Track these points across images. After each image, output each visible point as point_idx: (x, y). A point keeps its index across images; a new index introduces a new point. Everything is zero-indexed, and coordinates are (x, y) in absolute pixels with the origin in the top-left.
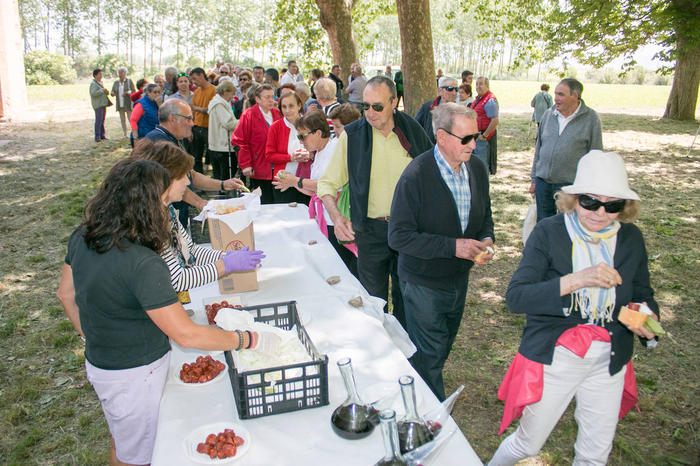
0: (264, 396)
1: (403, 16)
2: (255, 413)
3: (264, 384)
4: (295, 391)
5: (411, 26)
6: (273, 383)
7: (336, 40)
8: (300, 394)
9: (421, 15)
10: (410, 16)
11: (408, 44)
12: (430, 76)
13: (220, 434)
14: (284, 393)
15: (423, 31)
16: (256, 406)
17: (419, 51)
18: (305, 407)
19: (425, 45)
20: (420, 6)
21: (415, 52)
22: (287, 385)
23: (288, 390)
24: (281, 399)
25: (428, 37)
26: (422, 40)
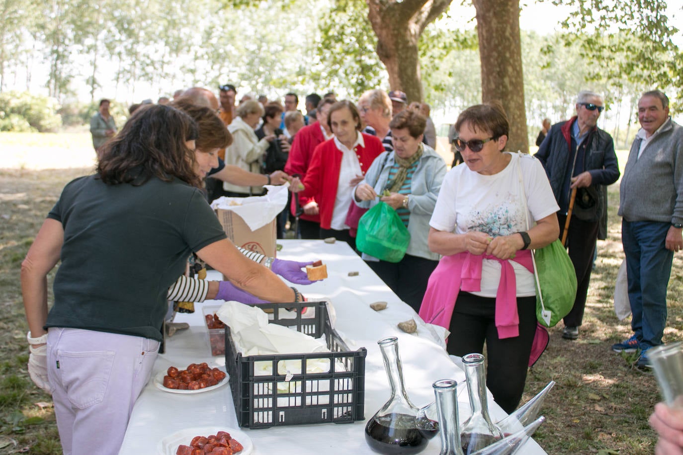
0: (275, 395)
1: (485, 42)
2: (261, 421)
3: (276, 378)
4: (319, 393)
5: (495, 54)
7: (396, 76)
8: (324, 400)
9: (508, 39)
10: (495, 42)
11: (491, 78)
12: (519, 120)
13: (211, 437)
14: (303, 394)
15: (511, 61)
16: (263, 410)
17: (505, 87)
18: (330, 420)
19: (514, 80)
20: (508, 28)
21: (499, 88)
22: (308, 383)
23: (308, 390)
24: (299, 403)
25: (518, 68)
26: (509, 73)
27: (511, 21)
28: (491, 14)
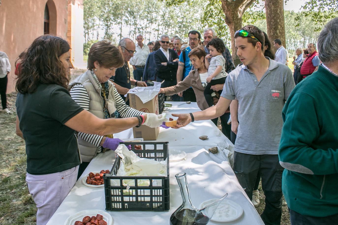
0: (122, 196)
1: (269, 15)
3: (122, 188)
4: (145, 196)
5: (273, 20)
6: (129, 188)
7: (233, 30)
8: (148, 199)
9: (279, 14)
10: (272, 15)
11: (271, 30)
14: (137, 196)
15: (280, 23)
16: (117, 202)
17: (277, 34)
18: (151, 209)
19: (281, 31)
20: (279, 9)
21: (275, 35)
22: (139, 191)
23: (139, 194)
24: (134, 200)
25: (283, 26)
26: (279, 28)
27: (280, 6)
28: (271, 4)
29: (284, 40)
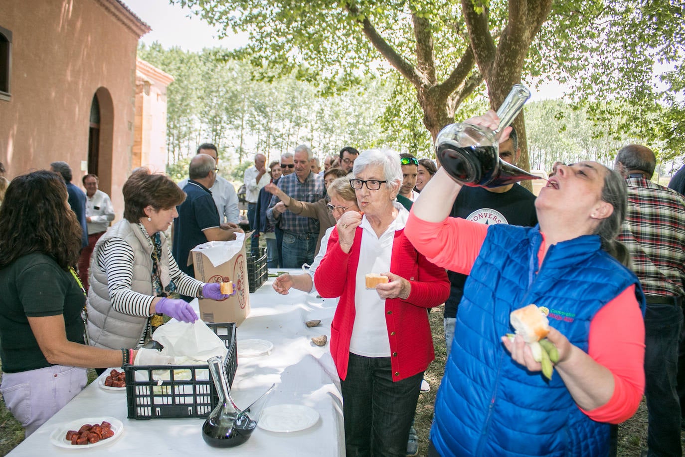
0: (152, 396)
2: (143, 414)
3: (152, 383)
4: (185, 395)
6: (160, 383)
8: (189, 400)
14: (173, 396)
16: (144, 406)
18: (196, 415)
22: (176, 387)
23: (176, 392)
24: (170, 402)
29: (525, 156)
